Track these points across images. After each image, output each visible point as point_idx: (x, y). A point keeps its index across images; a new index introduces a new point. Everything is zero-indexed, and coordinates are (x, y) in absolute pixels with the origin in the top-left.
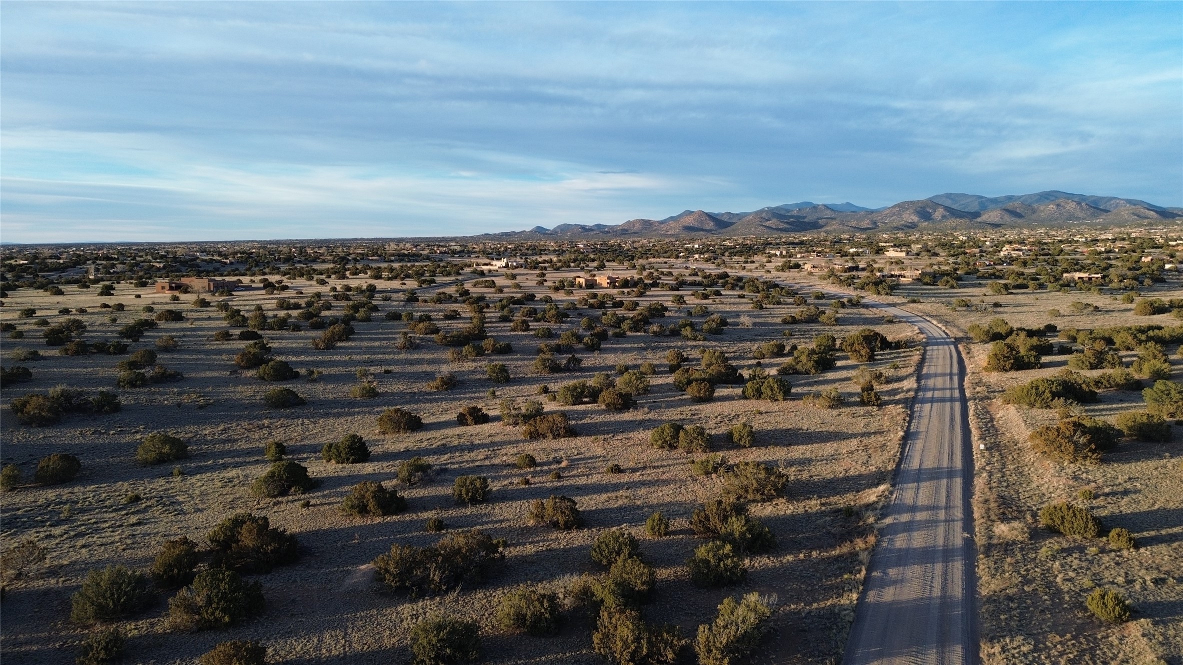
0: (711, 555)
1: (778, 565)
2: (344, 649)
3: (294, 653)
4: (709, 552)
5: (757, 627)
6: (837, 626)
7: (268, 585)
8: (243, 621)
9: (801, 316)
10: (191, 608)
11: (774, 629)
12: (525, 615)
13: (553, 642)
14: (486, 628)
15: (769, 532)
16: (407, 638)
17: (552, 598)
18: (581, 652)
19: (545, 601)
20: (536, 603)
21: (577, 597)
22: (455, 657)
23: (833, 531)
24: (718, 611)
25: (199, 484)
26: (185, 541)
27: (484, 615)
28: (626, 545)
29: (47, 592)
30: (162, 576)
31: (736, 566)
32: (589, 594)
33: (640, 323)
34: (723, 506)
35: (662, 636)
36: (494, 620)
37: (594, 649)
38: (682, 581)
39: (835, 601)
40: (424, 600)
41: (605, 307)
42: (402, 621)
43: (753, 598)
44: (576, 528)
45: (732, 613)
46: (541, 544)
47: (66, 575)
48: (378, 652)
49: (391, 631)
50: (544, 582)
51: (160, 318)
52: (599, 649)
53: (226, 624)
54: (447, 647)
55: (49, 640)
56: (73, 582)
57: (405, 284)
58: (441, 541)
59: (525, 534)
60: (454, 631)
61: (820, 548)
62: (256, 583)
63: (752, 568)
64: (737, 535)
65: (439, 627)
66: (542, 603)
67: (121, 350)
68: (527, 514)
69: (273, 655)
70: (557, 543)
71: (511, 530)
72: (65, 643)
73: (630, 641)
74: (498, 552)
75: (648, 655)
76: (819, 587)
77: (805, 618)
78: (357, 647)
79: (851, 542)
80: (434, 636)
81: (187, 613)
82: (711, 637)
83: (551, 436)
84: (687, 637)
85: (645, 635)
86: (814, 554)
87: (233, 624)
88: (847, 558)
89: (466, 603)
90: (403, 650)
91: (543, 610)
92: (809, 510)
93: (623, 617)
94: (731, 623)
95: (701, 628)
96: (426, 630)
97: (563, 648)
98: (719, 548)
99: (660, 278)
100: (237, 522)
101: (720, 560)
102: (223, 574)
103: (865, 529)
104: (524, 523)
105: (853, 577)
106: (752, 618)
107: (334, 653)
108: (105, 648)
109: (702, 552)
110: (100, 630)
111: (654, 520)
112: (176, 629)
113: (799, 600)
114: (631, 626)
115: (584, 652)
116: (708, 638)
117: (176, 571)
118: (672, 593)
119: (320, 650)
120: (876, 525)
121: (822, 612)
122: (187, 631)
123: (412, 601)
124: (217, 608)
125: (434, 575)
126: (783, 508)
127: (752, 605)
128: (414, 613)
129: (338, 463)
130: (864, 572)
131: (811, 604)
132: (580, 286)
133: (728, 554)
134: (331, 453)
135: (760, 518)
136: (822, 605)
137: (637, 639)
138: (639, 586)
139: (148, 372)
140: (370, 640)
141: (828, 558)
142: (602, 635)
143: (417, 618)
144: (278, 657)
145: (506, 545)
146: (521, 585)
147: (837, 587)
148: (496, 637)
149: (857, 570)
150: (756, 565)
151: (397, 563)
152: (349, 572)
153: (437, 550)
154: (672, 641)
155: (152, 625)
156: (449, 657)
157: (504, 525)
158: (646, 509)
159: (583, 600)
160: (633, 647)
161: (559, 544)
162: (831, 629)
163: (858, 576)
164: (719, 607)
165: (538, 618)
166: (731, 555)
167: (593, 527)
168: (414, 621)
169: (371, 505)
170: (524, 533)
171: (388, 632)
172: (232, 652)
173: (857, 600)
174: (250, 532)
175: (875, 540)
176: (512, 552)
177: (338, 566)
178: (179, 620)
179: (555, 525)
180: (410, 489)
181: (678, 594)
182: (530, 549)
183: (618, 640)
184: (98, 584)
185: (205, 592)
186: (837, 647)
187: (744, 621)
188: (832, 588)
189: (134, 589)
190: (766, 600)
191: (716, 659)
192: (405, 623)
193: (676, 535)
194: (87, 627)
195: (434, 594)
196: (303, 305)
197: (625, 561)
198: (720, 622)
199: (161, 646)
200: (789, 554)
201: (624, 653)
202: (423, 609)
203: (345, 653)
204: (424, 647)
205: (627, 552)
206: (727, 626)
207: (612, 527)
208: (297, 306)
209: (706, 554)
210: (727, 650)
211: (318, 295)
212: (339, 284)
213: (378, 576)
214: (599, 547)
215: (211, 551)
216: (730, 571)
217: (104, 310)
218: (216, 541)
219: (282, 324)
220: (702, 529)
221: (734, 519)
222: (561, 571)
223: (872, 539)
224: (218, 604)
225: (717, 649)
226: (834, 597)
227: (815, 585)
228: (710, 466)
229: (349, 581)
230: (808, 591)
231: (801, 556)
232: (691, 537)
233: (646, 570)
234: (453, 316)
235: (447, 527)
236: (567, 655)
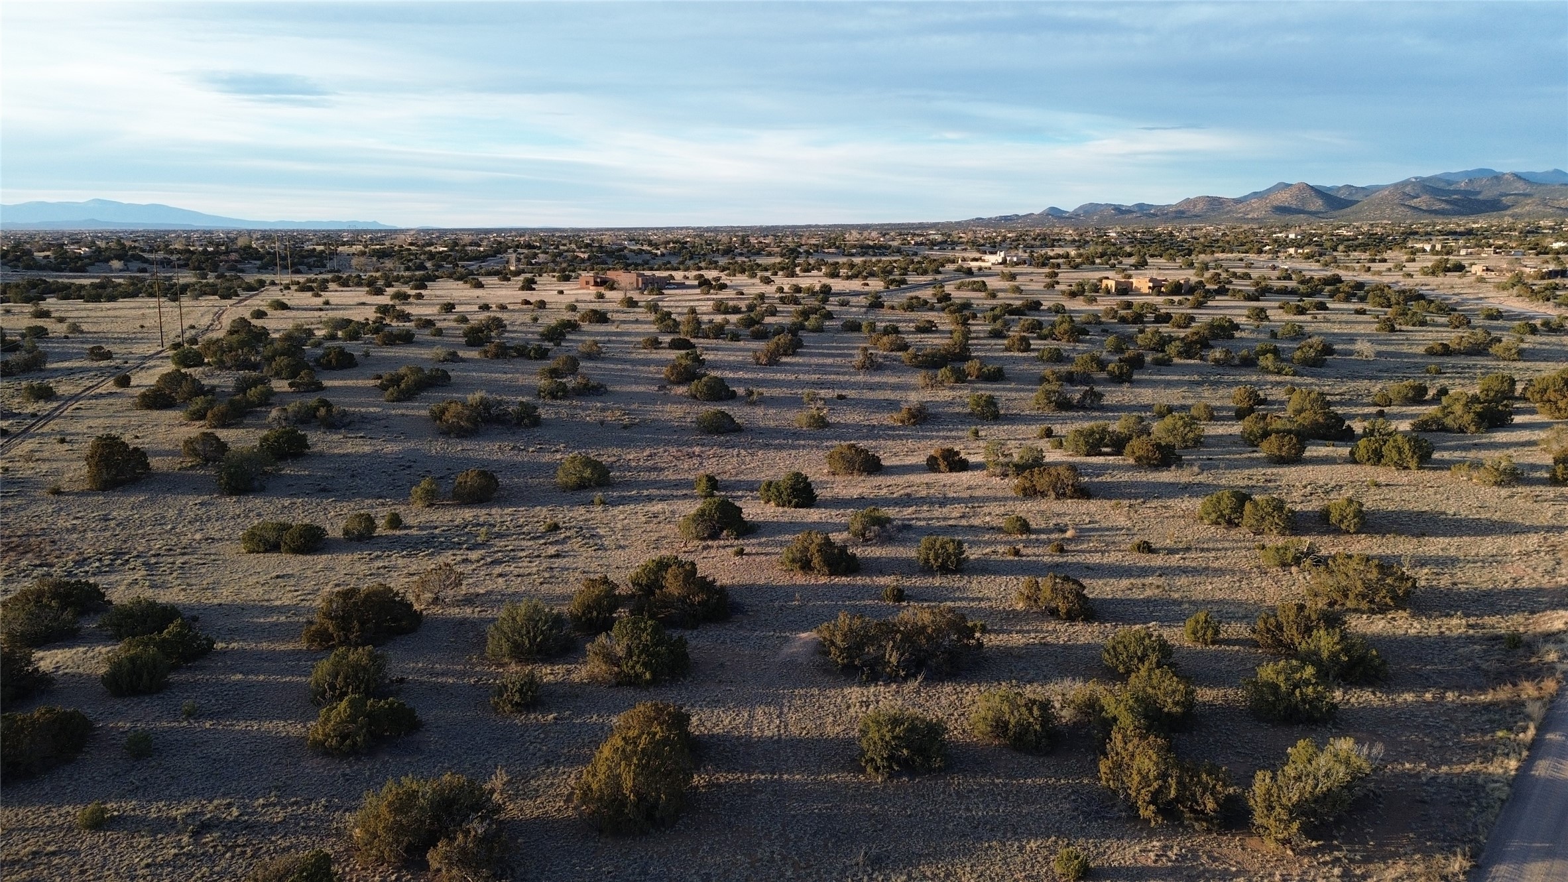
0: (1282, 678)
1: (1388, 704)
2: (779, 731)
3: (721, 726)
4: (1278, 673)
5: (1349, 787)
6: (1480, 804)
7: (694, 643)
8: (666, 681)
9: (1459, 344)
10: (610, 658)
11: (1374, 793)
12: (1007, 723)
13: (1043, 763)
14: (955, 732)
15: (1377, 657)
16: (854, 729)
17: (1045, 706)
18: (1082, 782)
19: (1035, 708)
20: (1023, 709)
21: (1079, 708)
22: (914, 762)
23: (1484, 666)
24: (1288, 756)
25: (622, 517)
26: (605, 581)
27: (953, 715)
28: (1154, 650)
29: (463, 622)
30: (580, 618)
31: (1320, 698)
32: (1097, 708)
33: (1195, 347)
34: (1306, 612)
35: (1199, 777)
36: (965, 723)
37: (1100, 779)
38: (1234, 709)
39: (1479, 766)
40: (876, 685)
41: (1142, 322)
42: (848, 707)
43: (1344, 745)
44: (1083, 620)
45: (1310, 761)
46: (1033, 635)
47: (482, 605)
48: (818, 741)
49: (835, 717)
50: (1035, 685)
51: (583, 319)
52: (1108, 781)
53: (647, 682)
54: (904, 747)
55: (463, 674)
56: (489, 614)
57: (867, 285)
58: (901, 615)
59: (1011, 620)
60: (912, 729)
61: (1460, 688)
62: (680, 638)
63: (1346, 704)
64: (1325, 655)
65: (895, 721)
66: (1031, 713)
67: (542, 354)
68: (1014, 594)
69: (697, 725)
70: (1054, 636)
71: (992, 612)
72: (480, 680)
73: (1151, 777)
74: (974, 638)
75: (1177, 799)
76: (1454, 744)
77: (1427, 784)
78: (794, 731)
79: (1515, 685)
80: (888, 732)
81: (606, 663)
82: (1275, 790)
83: (1053, 496)
84: (1237, 784)
85: (1175, 772)
86: (1450, 696)
87: (655, 682)
88: (1504, 708)
89: (930, 697)
90: (849, 743)
91: (1031, 720)
92: (1447, 632)
93: (1144, 743)
94: (1308, 775)
95: (1260, 774)
96: (878, 722)
97: (1056, 771)
98: (1295, 670)
99: (1231, 282)
100: (662, 565)
101: (1296, 686)
102: (646, 623)
103: (1540, 669)
104: (1010, 606)
105: (1512, 736)
106: (1341, 772)
107: (767, 733)
108: (520, 691)
109: (1267, 672)
110: (514, 671)
111: (1197, 622)
112: (593, 679)
113: (1418, 758)
114: (1154, 757)
115: (1086, 781)
116: (1269, 791)
117: (595, 613)
118: (1218, 723)
119: (751, 728)
120: (1559, 666)
121: (1455, 780)
122: (606, 683)
123: (864, 684)
124: (638, 662)
125: (890, 656)
126: (1404, 625)
127: (1343, 755)
128: (864, 699)
129: (778, 505)
130: (1531, 732)
131: (1438, 766)
132: (1108, 292)
133: (1309, 680)
134: (770, 493)
135: (1364, 636)
136: (1457, 769)
137: (1163, 776)
138: (1169, 707)
139: (570, 382)
140: (810, 725)
141: (1473, 705)
142: (1113, 763)
143: (868, 707)
144: (703, 729)
145: (984, 630)
146: (1003, 684)
147: (1483, 748)
148: (968, 744)
149: (1521, 727)
150: (1353, 700)
151: (845, 635)
152: (786, 639)
153: (894, 625)
154: (1214, 786)
155: (569, 672)
156: (906, 760)
157: (983, 604)
158: (1186, 606)
159: (1087, 714)
160: (1156, 785)
161: (1058, 638)
162: (1468, 805)
163: (1521, 735)
164: (1289, 750)
165: (1024, 729)
166: (1314, 681)
167: (1107, 621)
168: (864, 709)
169: (816, 561)
170: (1011, 618)
171: (831, 719)
172: (653, 714)
173: (1517, 770)
174: (676, 577)
175: (1556, 687)
176: (992, 640)
177: (774, 631)
178: (596, 670)
179: (1053, 613)
180: (863, 546)
181: (1227, 725)
182: (1017, 640)
183: (1135, 772)
184: (514, 619)
185: (625, 641)
186: (1476, 831)
187: (1327, 775)
188: (1475, 747)
189: (551, 629)
190: (1365, 750)
191: (1281, 821)
192: (852, 710)
193: (1229, 645)
194: (502, 665)
195: (891, 679)
196: (744, 309)
197: (1150, 670)
198: (1290, 770)
199: (577, 696)
200: (1409, 691)
201: (1143, 791)
202: (875, 695)
203: (780, 735)
204: (875, 743)
205: (1155, 660)
206: (1300, 777)
207: (1135, 624)
208: (736, 310)
209: (1274, 676)
210: (1299, 810)
211: (762, 297)
212: (786, 283)
213: (822, 649)
214: (1114, 648)
215: (633, 596)
216: (1310, 703)
217: (525, 307)
218: (638, 584)
219: (718, 331)
220: (1269, 641)
221: (1321, 632)
222: (1059, 673)
223: (1550, 685)
224: (639, 657)
225: (1283, 806)
226: (1478, 760)
227: (1447, 740)
228: (1290, 556)
229: (787, 650)
230: (1434, 748)
231: (1428, 696)
232: (1253, 650)
233: (1181, 687)
234: (928, 328)
235: (909, 598)
236: (1062, 781)
